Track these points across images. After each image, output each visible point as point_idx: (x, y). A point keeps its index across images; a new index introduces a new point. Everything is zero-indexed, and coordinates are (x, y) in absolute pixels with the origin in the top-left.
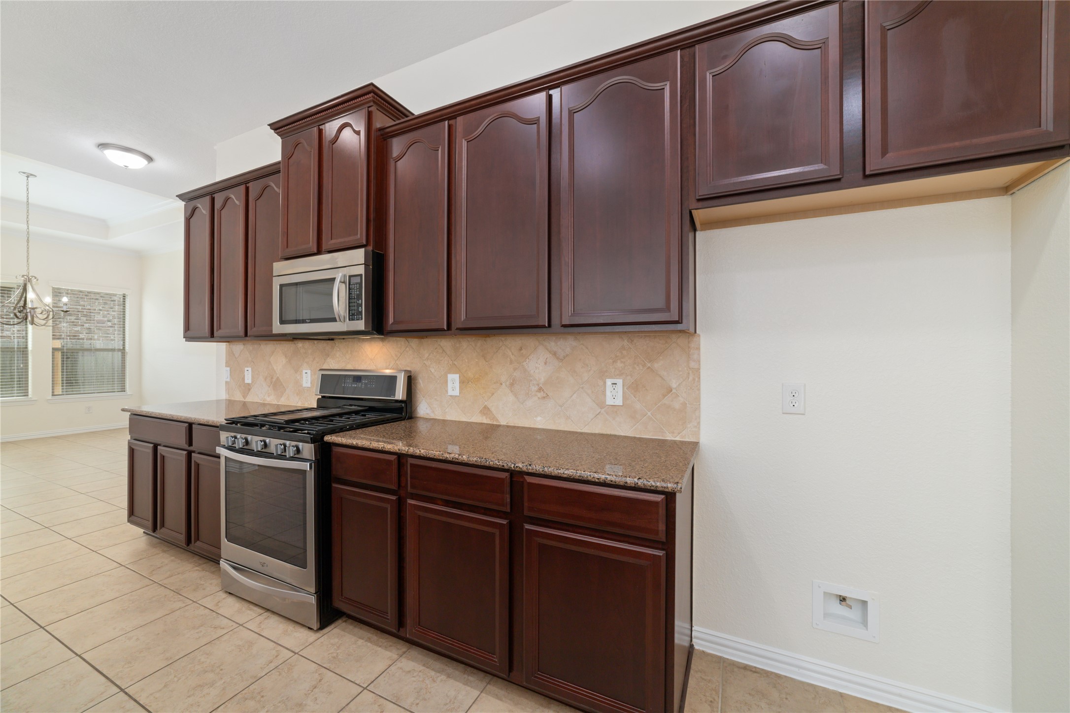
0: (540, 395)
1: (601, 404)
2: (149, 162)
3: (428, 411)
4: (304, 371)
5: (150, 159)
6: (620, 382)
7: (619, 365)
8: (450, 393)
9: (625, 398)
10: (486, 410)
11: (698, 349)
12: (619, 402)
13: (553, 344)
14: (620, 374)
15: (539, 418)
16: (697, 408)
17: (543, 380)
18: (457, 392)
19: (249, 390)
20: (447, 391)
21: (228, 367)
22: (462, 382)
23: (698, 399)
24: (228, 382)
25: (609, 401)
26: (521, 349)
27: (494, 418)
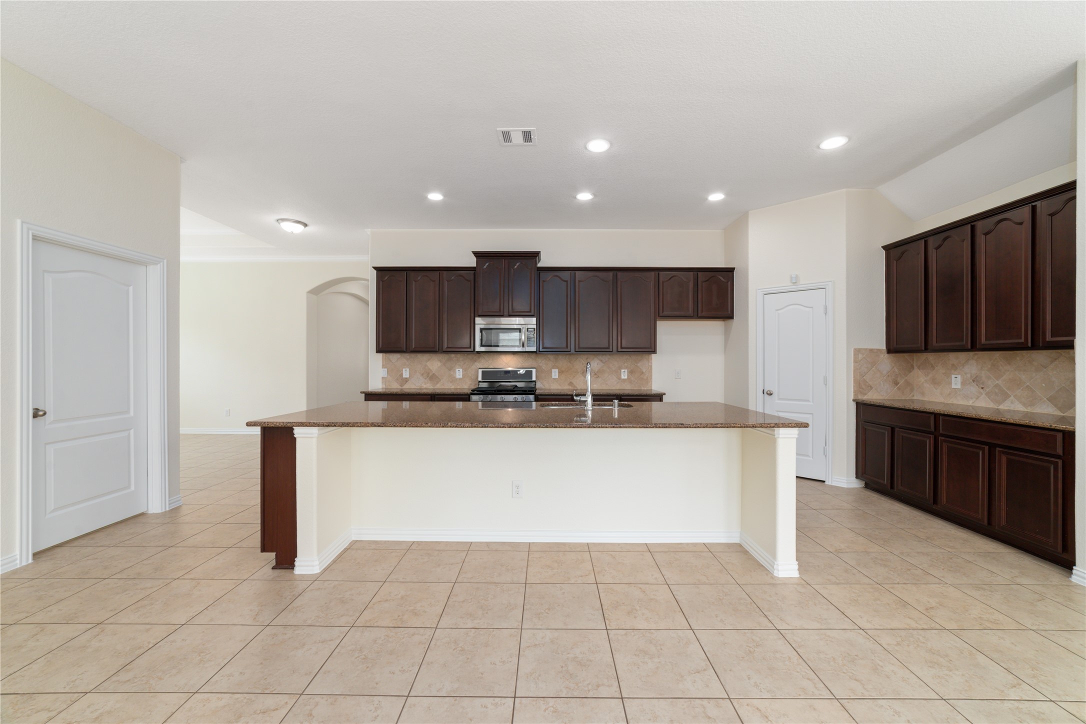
0: (596, 376)
1: (619, 378)
2: (305, 227)
3: (541, 386)
4: (457, 370)
5: (305, 225)
6: (626, 370)
7: (626, 364)
8: (553, 377)
9: (628, 376)
10: (571, 384)
11: (652, 359)
12: (626, 377)
13: (601, 357)
14: (626, 368)
15: (595, 385)
16: (651, 378)
17: (596, 370)
18: (557, 377)
19: (407, 381)
20: (552, 377)
21: (385, 368)
22: (559, 372)
23: (651, 375)
24: (385, 377)
25: (623, 377)
26: (587, 359)
27: (575, 386)
